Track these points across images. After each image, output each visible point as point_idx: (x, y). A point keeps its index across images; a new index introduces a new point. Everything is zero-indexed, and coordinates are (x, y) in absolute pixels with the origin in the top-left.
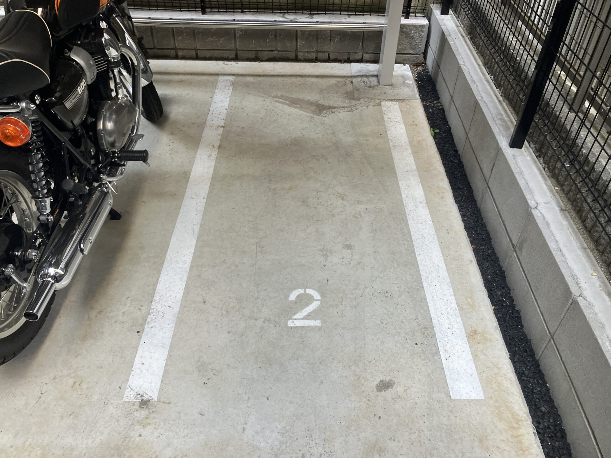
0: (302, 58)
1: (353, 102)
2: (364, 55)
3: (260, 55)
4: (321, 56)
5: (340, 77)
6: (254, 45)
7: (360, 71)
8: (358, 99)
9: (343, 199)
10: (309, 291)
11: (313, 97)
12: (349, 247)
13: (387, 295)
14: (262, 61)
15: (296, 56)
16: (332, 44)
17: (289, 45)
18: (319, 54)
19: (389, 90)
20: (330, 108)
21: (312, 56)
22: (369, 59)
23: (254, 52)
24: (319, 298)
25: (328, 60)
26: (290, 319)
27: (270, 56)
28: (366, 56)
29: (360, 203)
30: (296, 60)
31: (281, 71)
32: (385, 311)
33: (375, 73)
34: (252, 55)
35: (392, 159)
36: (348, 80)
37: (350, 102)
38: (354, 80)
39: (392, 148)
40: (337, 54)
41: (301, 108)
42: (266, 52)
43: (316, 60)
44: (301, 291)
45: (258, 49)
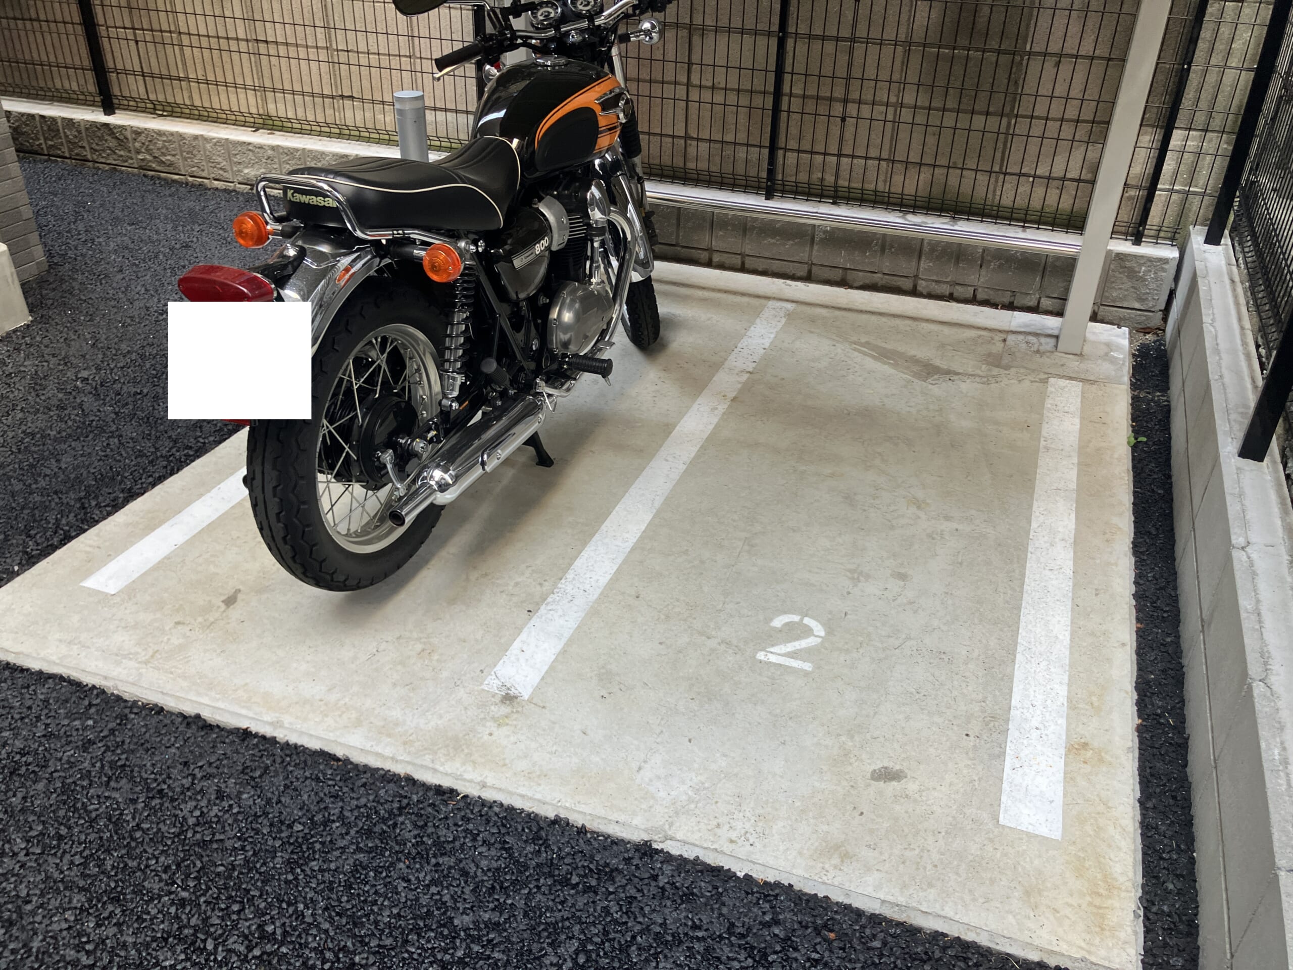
0: (925, 292)
1: (995, 371)
2: (1043, 300)
3: (850, 276)
4: (959, 291)
5: (985, 329)
6: (842, 258)
7: (1027, 326)
8: (1007, 368)
9: (919, 508)
10: (807, 621)
11: (923, 353)
12: (903, 577)
13: (943, 656)
14: (851, 287)
15: (915, 286)
16: (983, 272)
17: (906, 266)
18: (957, 287)
19: (1073, 364)
20: (948, 372)
21: (945, 289)
22: (1050, 309)
23: (841, 271)
24: (823, 634)
25: (972, 300)
26: (763, 649)
27: (867, 281)
28: (1046, 303)
29: (947, 518)
30: (914, 293)
31: (880, 306)
32: (931, 678)
33: (1056, 332)
34: (837, 275)
35: (1036, 466)
36: (999, 337)
37: (990, 370)
38: (1011, 338)
39: (1042, 450)
40: (991, 292)
41: (895, 366)
42: (861, 274)
43: (951, 298)
44: (796, 618)
45: (848, 266)
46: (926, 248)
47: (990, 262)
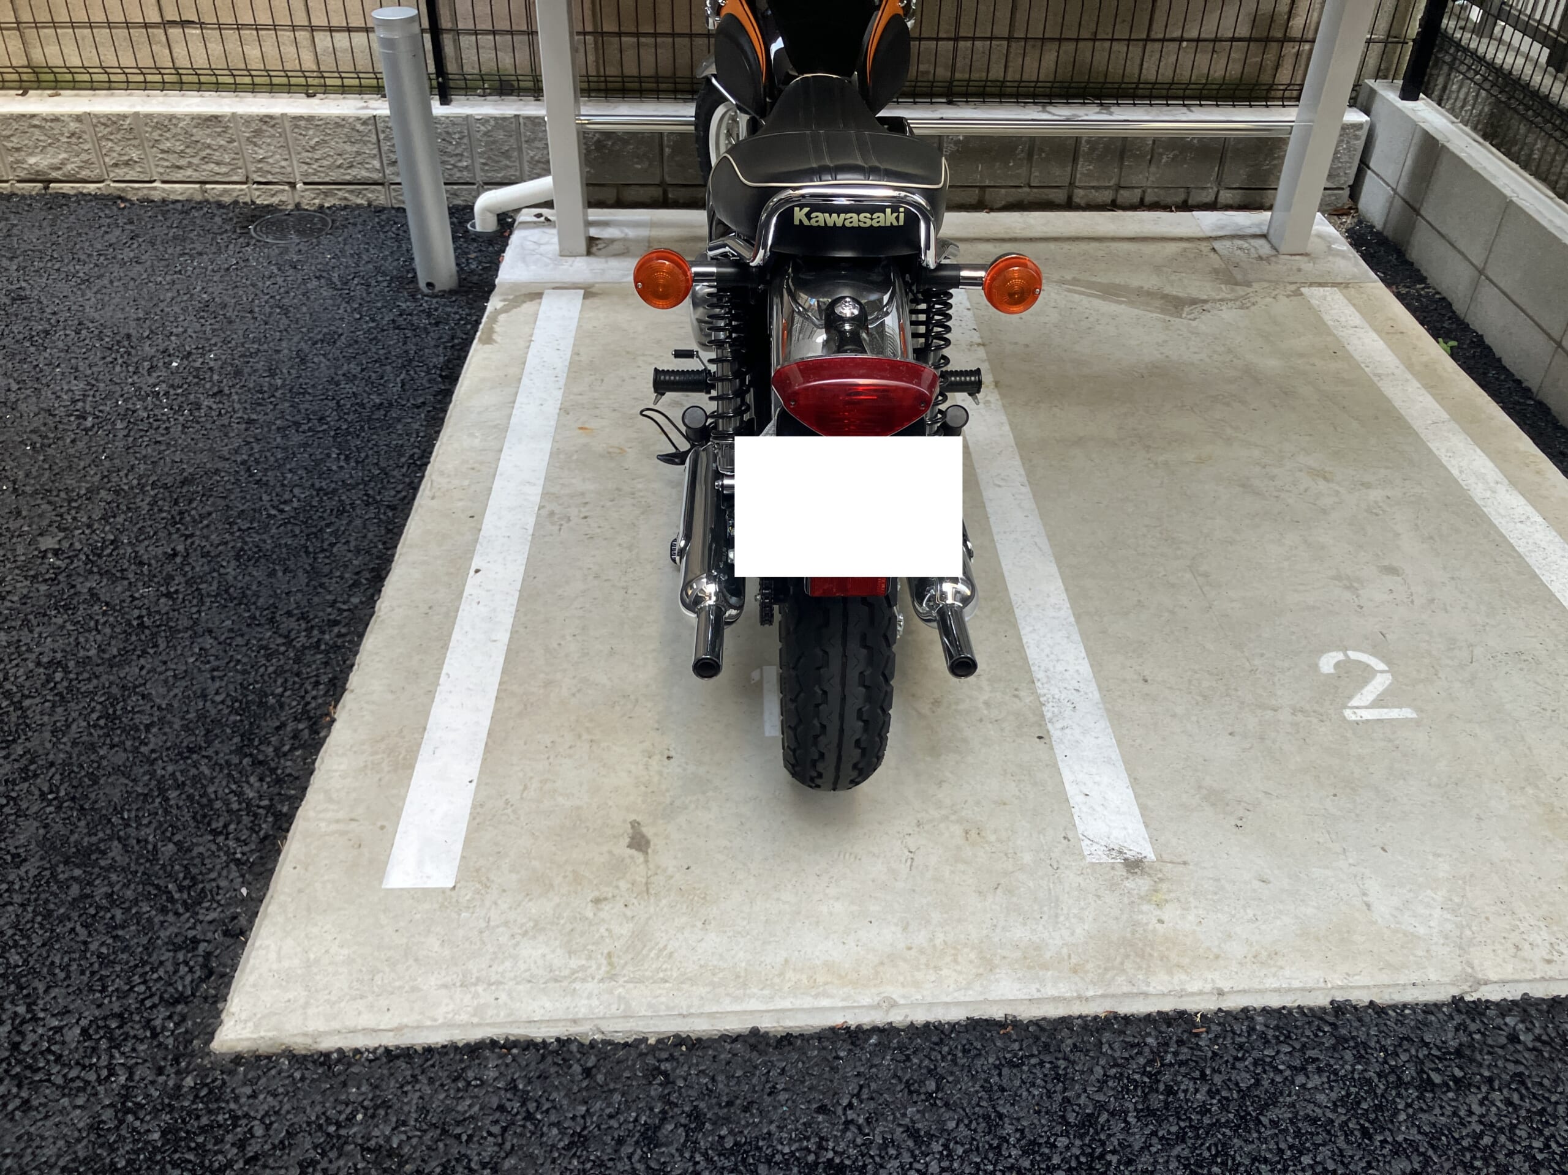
0: (1083, 203)
1: (1241, 291)
2: (1222, 193)
3: (989, 195)
4: (1124, 196)
5: (1182, 239)
6: (979, 174)
7: (1222, 228)
8: (1248, 284)
9: (1325, 479)
10: (1353, 655)
11: (1149, 281)
12: (1392, 571)
13: (1523, 657)
15: (1070, 198)
16: (1153, 169)
17: (1059, 174)
18: (1122, 192)
19: (1306, 265)
20: (1194, 302)
21: (1107, 196)
22: (1230, 202)
23: (977, 191)
24: (1382, 666)
25: (1141, 205)
26: (1346, 707)
27: (1011, 199)
29: (1367, 486)
30: (1069, 205)
31: (1045, 229)
32: (1539, 688)
33: (1265, 229)
34: (973, 196)
35: (1388, 401)
36: (1204, 247)
37: (1232, 290)
38: (1217, 245)
39: (1375, 379)
40: (1162, 192)
41: (1131, 303)
42: (1003, 191)
43: (1113, 206)
44: (1340, 656)
45: (987, 183)
46: (1085, 148)
47: (1161, 155)
